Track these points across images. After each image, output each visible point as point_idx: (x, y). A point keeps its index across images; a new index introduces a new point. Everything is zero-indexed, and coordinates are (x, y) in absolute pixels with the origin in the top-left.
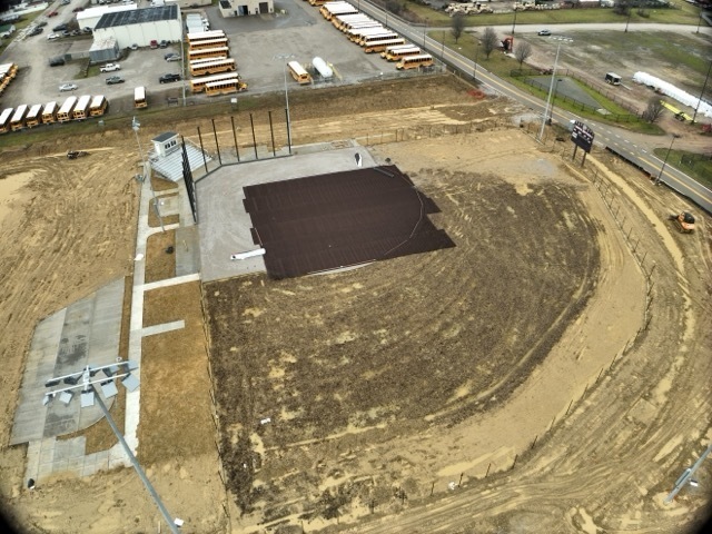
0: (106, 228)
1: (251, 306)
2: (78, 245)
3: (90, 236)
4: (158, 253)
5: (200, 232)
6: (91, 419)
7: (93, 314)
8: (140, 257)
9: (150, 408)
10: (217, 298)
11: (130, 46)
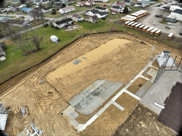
0: (132, 67)
1: (144, 122)
2: (123, 67)
3: (127, 66)
4: (137, 84)
5: (153, 87)
6: (84, 113)
7: (109, 87)
8: (132, 81)
9: (95, 124)
10: (138, 110)
11: (179, 20)
